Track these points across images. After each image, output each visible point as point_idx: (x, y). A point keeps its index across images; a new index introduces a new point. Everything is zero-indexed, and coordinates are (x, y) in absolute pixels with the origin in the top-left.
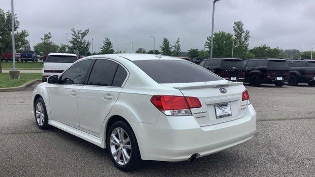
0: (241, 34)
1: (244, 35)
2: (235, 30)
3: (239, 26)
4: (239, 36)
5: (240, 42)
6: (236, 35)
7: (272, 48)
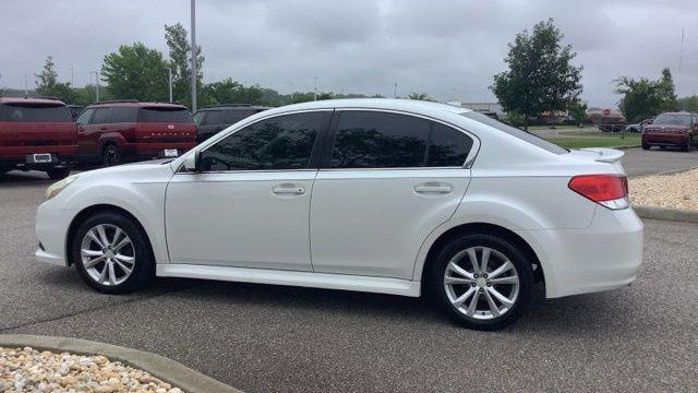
0: (184, 53)
1: (189, 55)
2: (169, 43)
3: (177, 34)
4: (179, 56)
5: (183, 72)
6: (172, 56)
7: (247, 86)
